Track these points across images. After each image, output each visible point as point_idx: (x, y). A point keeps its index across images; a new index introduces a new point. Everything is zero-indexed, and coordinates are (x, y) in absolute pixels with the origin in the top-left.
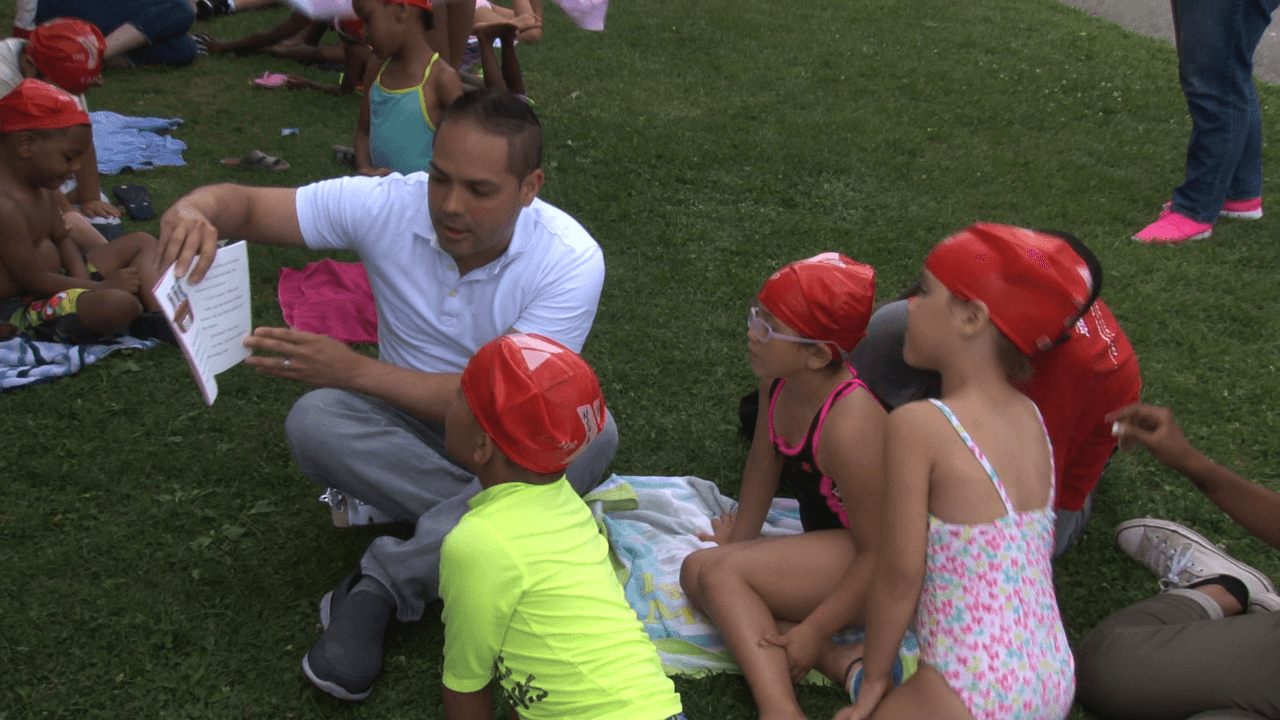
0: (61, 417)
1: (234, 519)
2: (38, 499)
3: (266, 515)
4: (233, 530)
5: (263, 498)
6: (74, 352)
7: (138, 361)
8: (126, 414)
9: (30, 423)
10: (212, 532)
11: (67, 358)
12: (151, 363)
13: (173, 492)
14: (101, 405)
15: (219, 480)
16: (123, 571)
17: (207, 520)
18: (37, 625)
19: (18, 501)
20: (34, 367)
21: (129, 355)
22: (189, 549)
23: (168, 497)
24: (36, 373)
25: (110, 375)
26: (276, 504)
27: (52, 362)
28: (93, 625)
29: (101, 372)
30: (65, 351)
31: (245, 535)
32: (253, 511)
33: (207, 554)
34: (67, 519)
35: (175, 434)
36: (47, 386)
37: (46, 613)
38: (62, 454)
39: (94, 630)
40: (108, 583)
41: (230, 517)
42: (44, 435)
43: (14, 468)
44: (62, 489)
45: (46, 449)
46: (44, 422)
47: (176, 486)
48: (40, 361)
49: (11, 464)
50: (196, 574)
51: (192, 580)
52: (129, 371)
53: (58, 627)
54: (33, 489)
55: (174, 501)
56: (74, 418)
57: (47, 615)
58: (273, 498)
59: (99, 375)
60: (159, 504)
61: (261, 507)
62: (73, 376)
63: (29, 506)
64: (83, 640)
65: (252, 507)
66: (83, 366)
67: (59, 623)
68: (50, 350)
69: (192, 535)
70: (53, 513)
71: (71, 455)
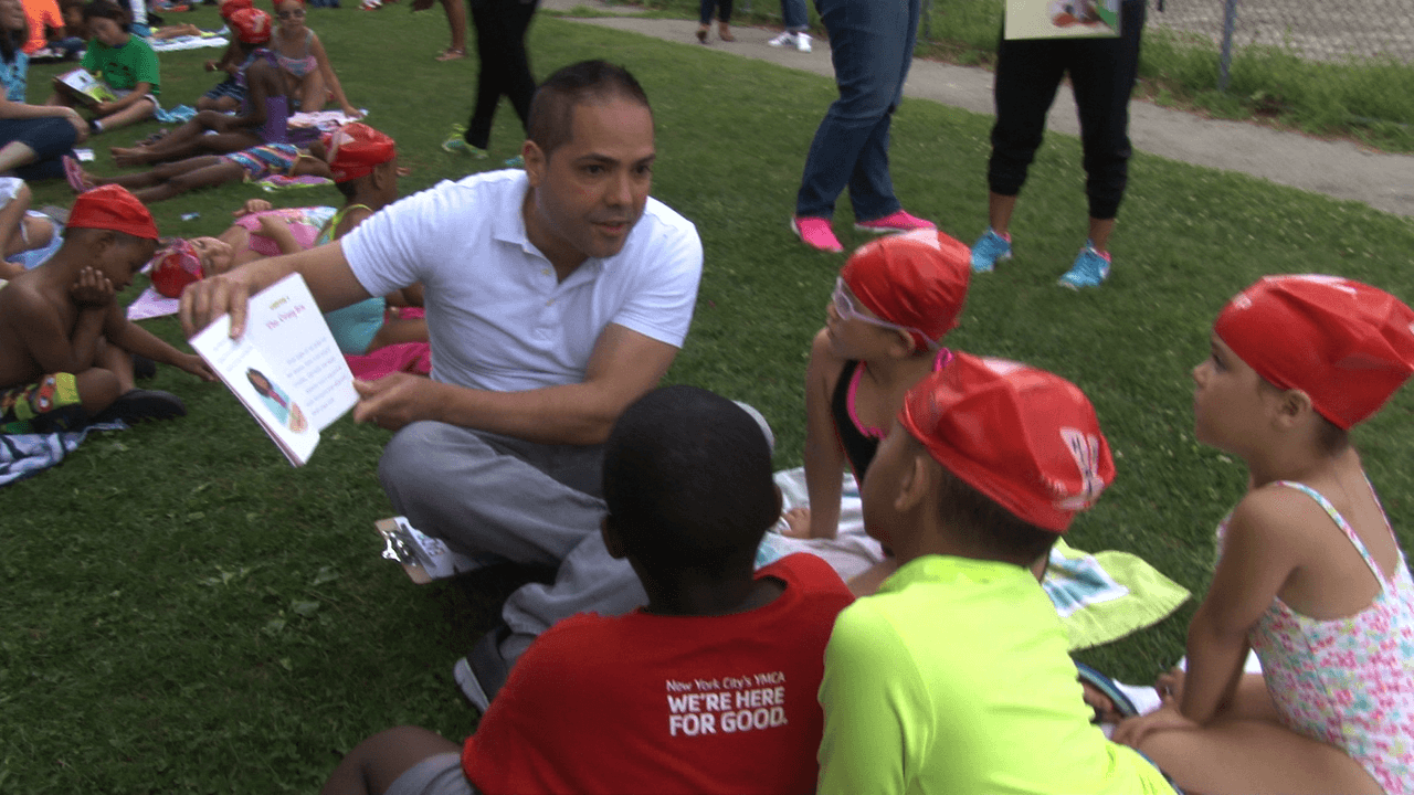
0: (62, 512)
1: (300, 594)
2: (67, 604)
3: (333, 583)
4: (303, 606)
5: (323, 564)
6: (54, 440)
7: (124, 440)
8: (130, 496)
9: (28, 521)
10: (281, 612)
11: (47, 448)
12: (137, 441)
13: (217, 574)
14: (101, 491)
15: (263, 553)
16: (200, 673)
17: (270, 599)
18: (125, 756)
19: (47, 611)
20: (13, 462)
21: (112, 437)
22: (265, 637)
23: (214, 580)
24: (18, 469)
25: (98, 459)
26: (338, 569)
27: (31, 455)
28: (192, 745)
29: (88, 457)
30: (42, 441)
31: (322, 609)
32: (317, 582)
33: (288, 638)
34: (109, 622)
35: (192, 510)
36: (35, 479)
37: (129, 740)
38: (76, 550)
39: (195, 752)
40: (187, 691)
41: (296, 592)
42: (49, 532)
43: (28, 573)
44: (91, 589)
45: (59, 549)
46: (44, 518)
47: (219, 567)
48: (18, 456)
49: (23, 570)
50: (285, 662)
51: (285, 672)
52: (116, 452)
53: (150, 754)
54: (58, 594)
55: (222, 583)
56: (76, 510)
57: (132, 742)
58: (334, 564)
59: (88, 461)
60: (210, 590)
61: (324, 575)
62: (59, 465)
63: (60, 614)
64: (187, 767)
65: (314, 577)
66: (67, 454)
67: (149, 749)
68: (24, 442)
69: (261, 620)
70: (92, 618)
71: (87, 549)
